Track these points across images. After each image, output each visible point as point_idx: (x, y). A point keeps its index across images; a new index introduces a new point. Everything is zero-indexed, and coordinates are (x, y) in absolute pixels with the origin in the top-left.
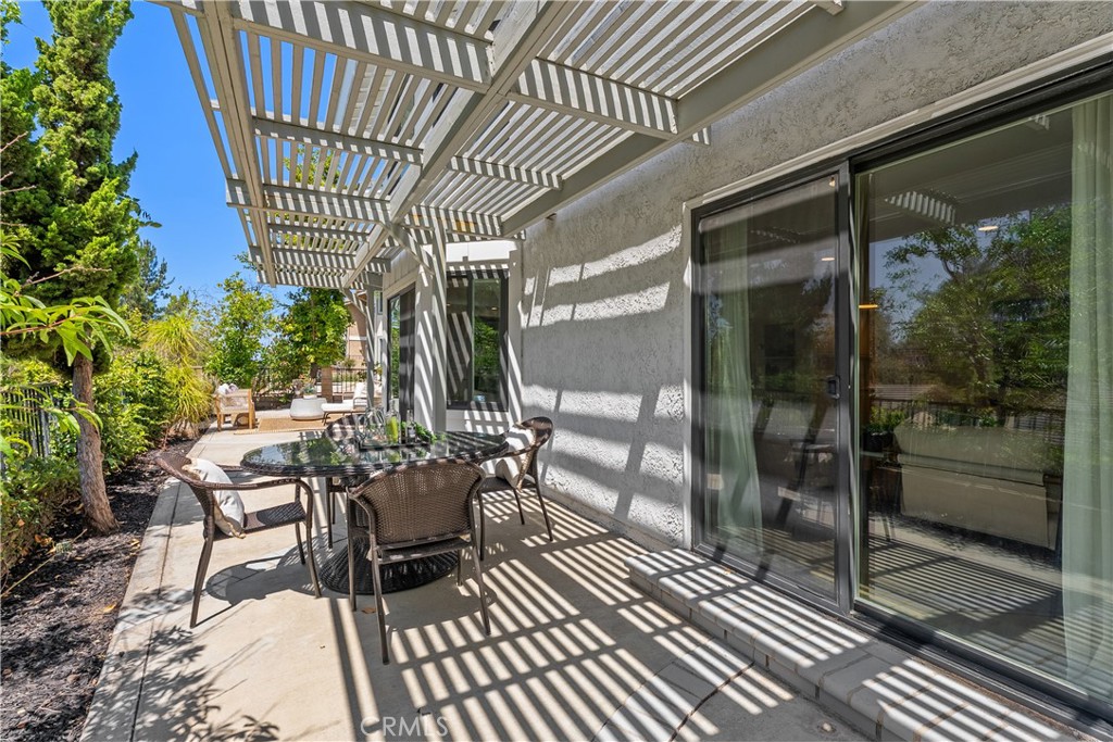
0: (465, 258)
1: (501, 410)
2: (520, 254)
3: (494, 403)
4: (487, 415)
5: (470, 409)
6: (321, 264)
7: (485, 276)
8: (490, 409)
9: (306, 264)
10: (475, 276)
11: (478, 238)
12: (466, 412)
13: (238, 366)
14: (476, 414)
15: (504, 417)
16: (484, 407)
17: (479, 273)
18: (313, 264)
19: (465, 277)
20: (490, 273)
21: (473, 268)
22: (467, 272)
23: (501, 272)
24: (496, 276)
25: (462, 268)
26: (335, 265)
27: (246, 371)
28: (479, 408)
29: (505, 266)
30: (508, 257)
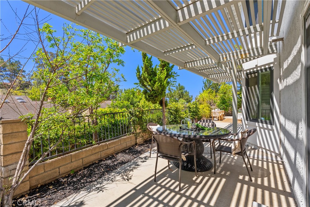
0: (256, 66)
1: (271, 124)
2: (278, 58)
3: (268, 121)
4: (265, 125)
5: (258, 122)
6: (221, 76)
7: (264, 71)
8: (266, 123)
9: (217, 77)
10: (260, 72)
11: (256, 58)
12: (257, 123)
13: (224, 104)
14: (260, 124)
15: (272, 127)
16: (264, 122)
17: (261, 70)
18: (219, 76)
19: (256, 73)
20: (266, 69)
21: (259, 69)
22: (257, 70)
23: (270, 68)
24: (268, 70)
25: (255, 70)
26: (225, 76)
27: (225, 105)
28: (262, 123)
29: (272, 65)
30: (273, 61)
